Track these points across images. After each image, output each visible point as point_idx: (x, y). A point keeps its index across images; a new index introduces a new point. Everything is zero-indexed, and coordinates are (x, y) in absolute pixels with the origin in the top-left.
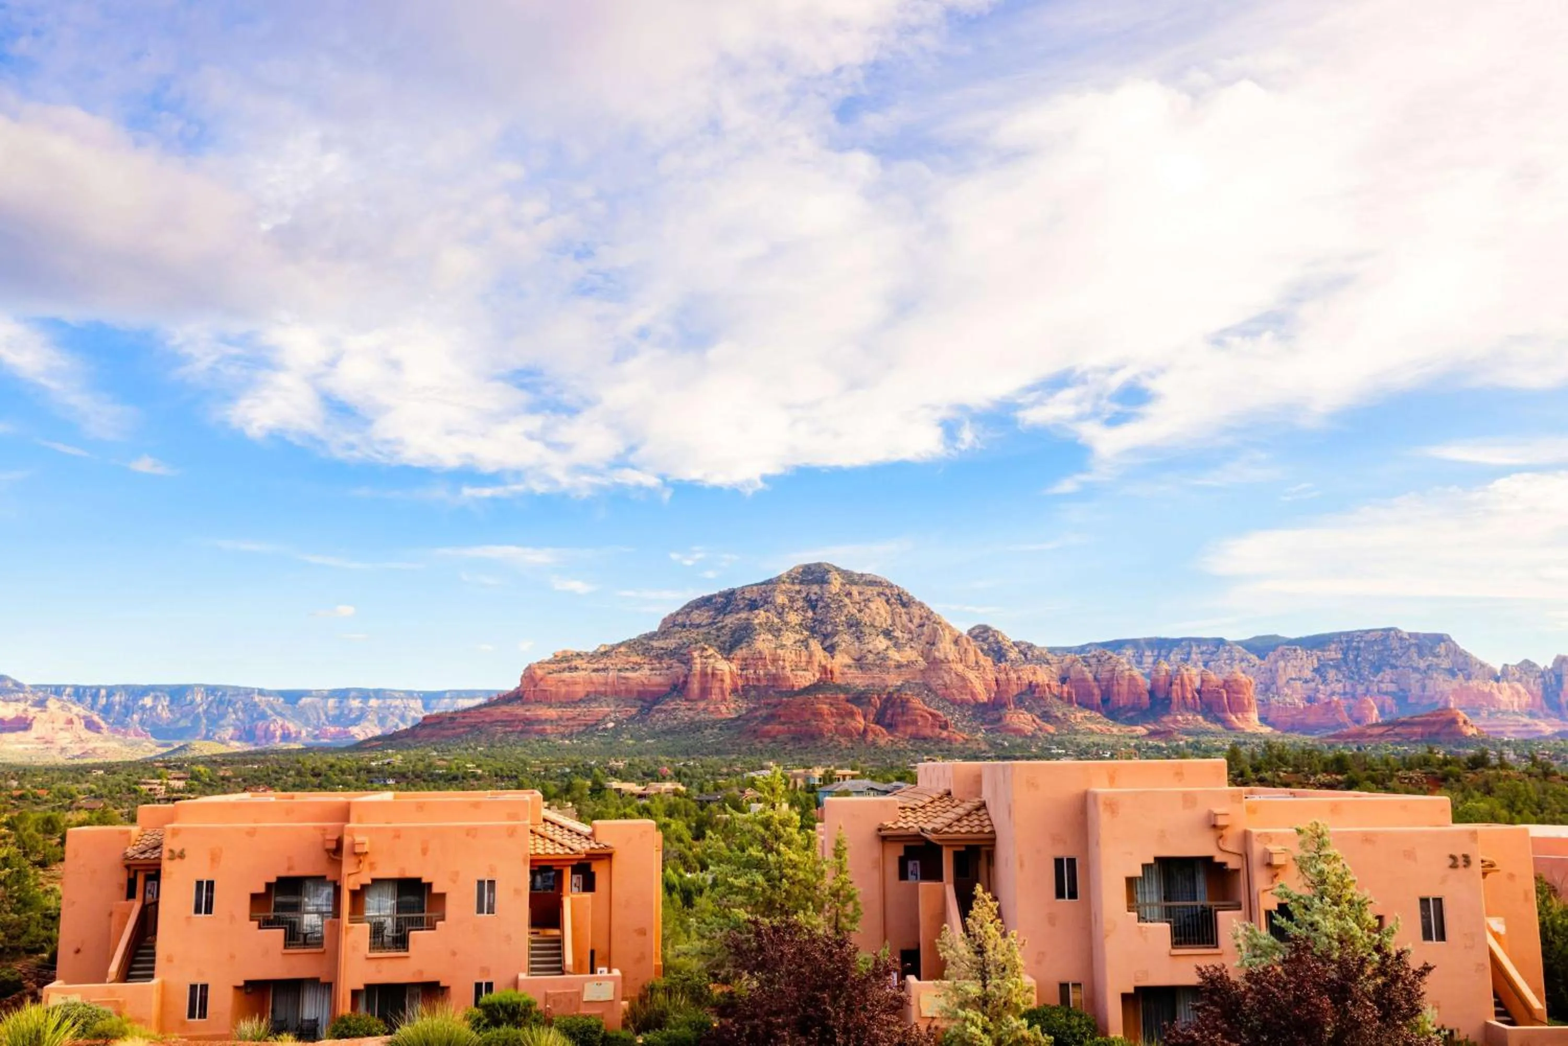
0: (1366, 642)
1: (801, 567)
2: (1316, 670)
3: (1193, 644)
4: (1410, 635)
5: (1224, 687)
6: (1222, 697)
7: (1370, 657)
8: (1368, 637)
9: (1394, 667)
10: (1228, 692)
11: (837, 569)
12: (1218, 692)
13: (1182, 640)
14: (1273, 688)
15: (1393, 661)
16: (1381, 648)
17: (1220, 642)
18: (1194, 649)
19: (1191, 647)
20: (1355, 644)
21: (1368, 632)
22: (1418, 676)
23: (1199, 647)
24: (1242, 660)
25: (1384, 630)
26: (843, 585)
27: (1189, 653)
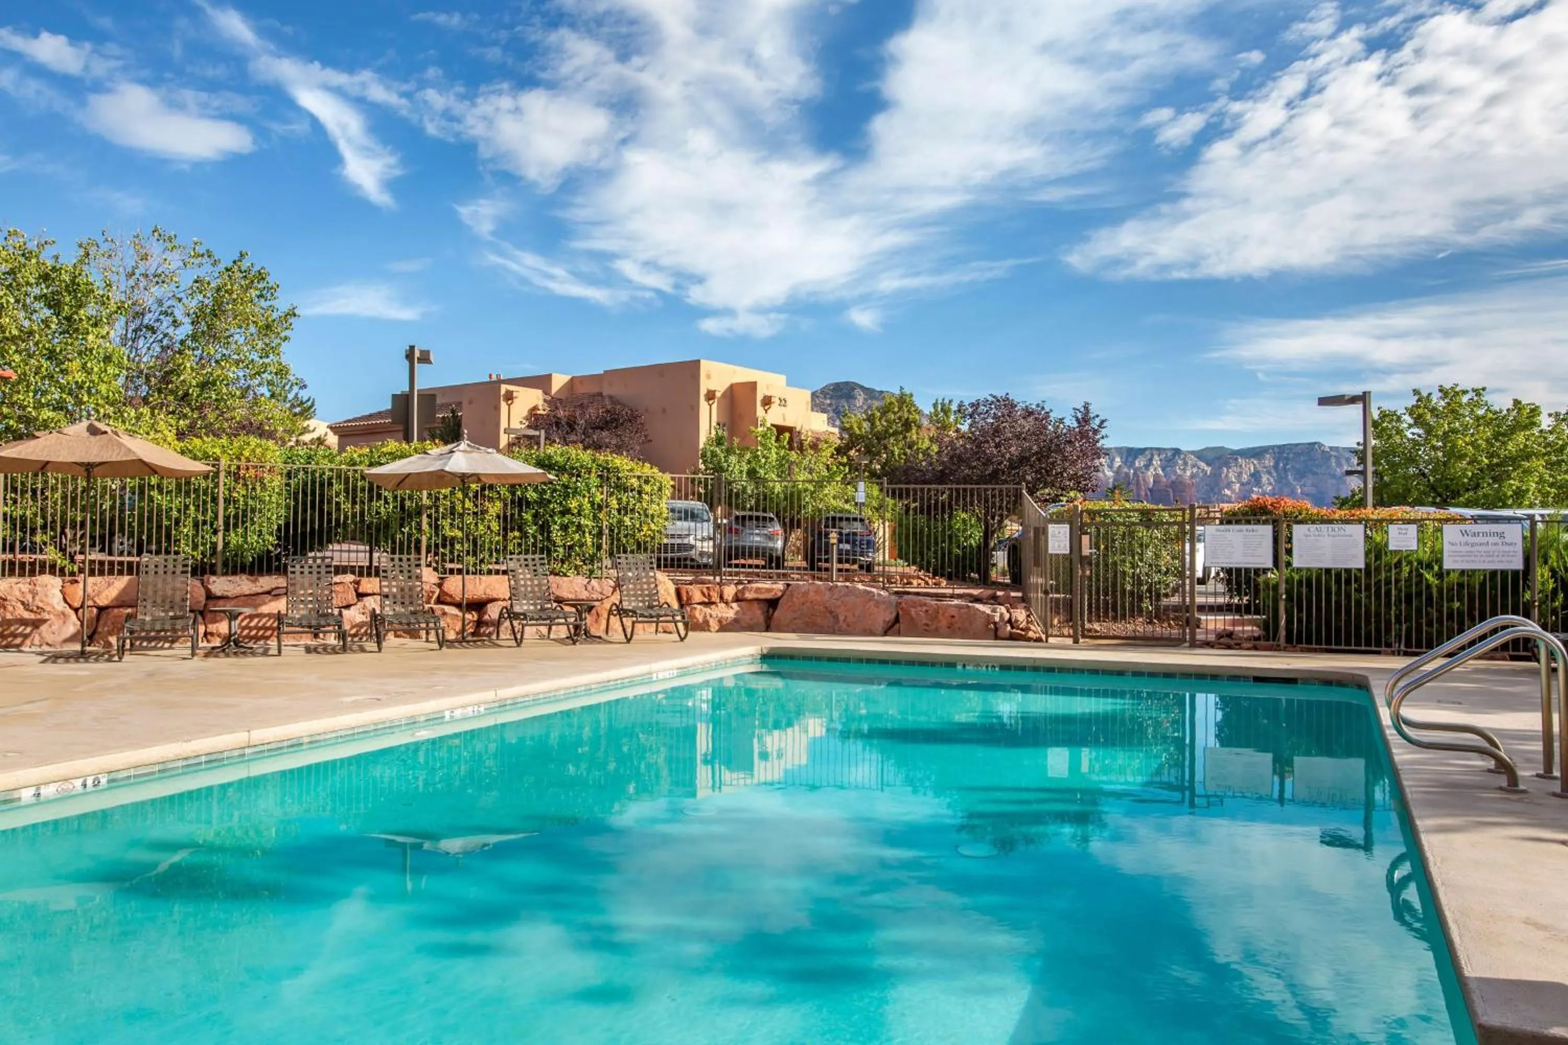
0: (1294, 454)
1: (832, 385)
2: (1252, 475)
3: (1154, 452)
4: (1331, 448)
5: (1171, 487)
6: (1169, 495)
7: (1297, 466)
8: (1298, 449)
9: (1315, 474)
10: (1174, 491)
11: (862, 387)
12: (1167, 491)
13: (1146, 449)
14: (1216, 490)
15: (1315, 469)
16: (1306, 458)
17: (1177, 452)
18: (1156, 457)
19: (1152, 455)
20: (1285, 455)
21: (1297, 445)
22: (1334, 481)
23: (1159, 455)
24: (1193, 466)
25: (1309, 444)
26: (866, 400)
27: (1151, 460)
